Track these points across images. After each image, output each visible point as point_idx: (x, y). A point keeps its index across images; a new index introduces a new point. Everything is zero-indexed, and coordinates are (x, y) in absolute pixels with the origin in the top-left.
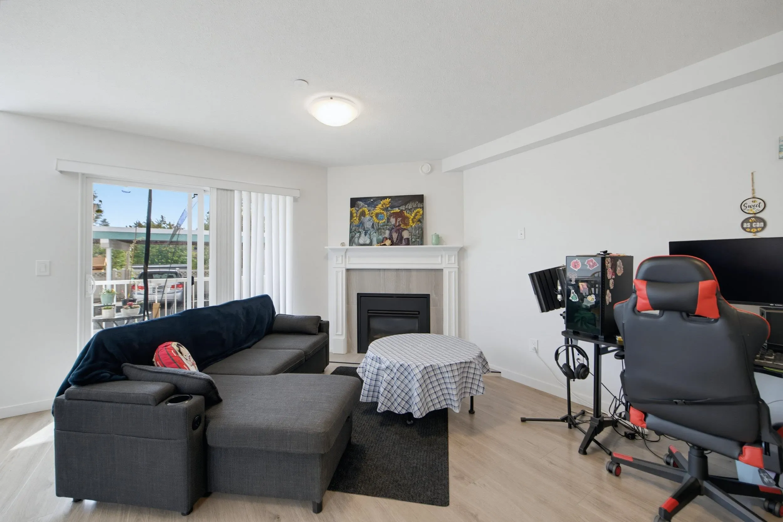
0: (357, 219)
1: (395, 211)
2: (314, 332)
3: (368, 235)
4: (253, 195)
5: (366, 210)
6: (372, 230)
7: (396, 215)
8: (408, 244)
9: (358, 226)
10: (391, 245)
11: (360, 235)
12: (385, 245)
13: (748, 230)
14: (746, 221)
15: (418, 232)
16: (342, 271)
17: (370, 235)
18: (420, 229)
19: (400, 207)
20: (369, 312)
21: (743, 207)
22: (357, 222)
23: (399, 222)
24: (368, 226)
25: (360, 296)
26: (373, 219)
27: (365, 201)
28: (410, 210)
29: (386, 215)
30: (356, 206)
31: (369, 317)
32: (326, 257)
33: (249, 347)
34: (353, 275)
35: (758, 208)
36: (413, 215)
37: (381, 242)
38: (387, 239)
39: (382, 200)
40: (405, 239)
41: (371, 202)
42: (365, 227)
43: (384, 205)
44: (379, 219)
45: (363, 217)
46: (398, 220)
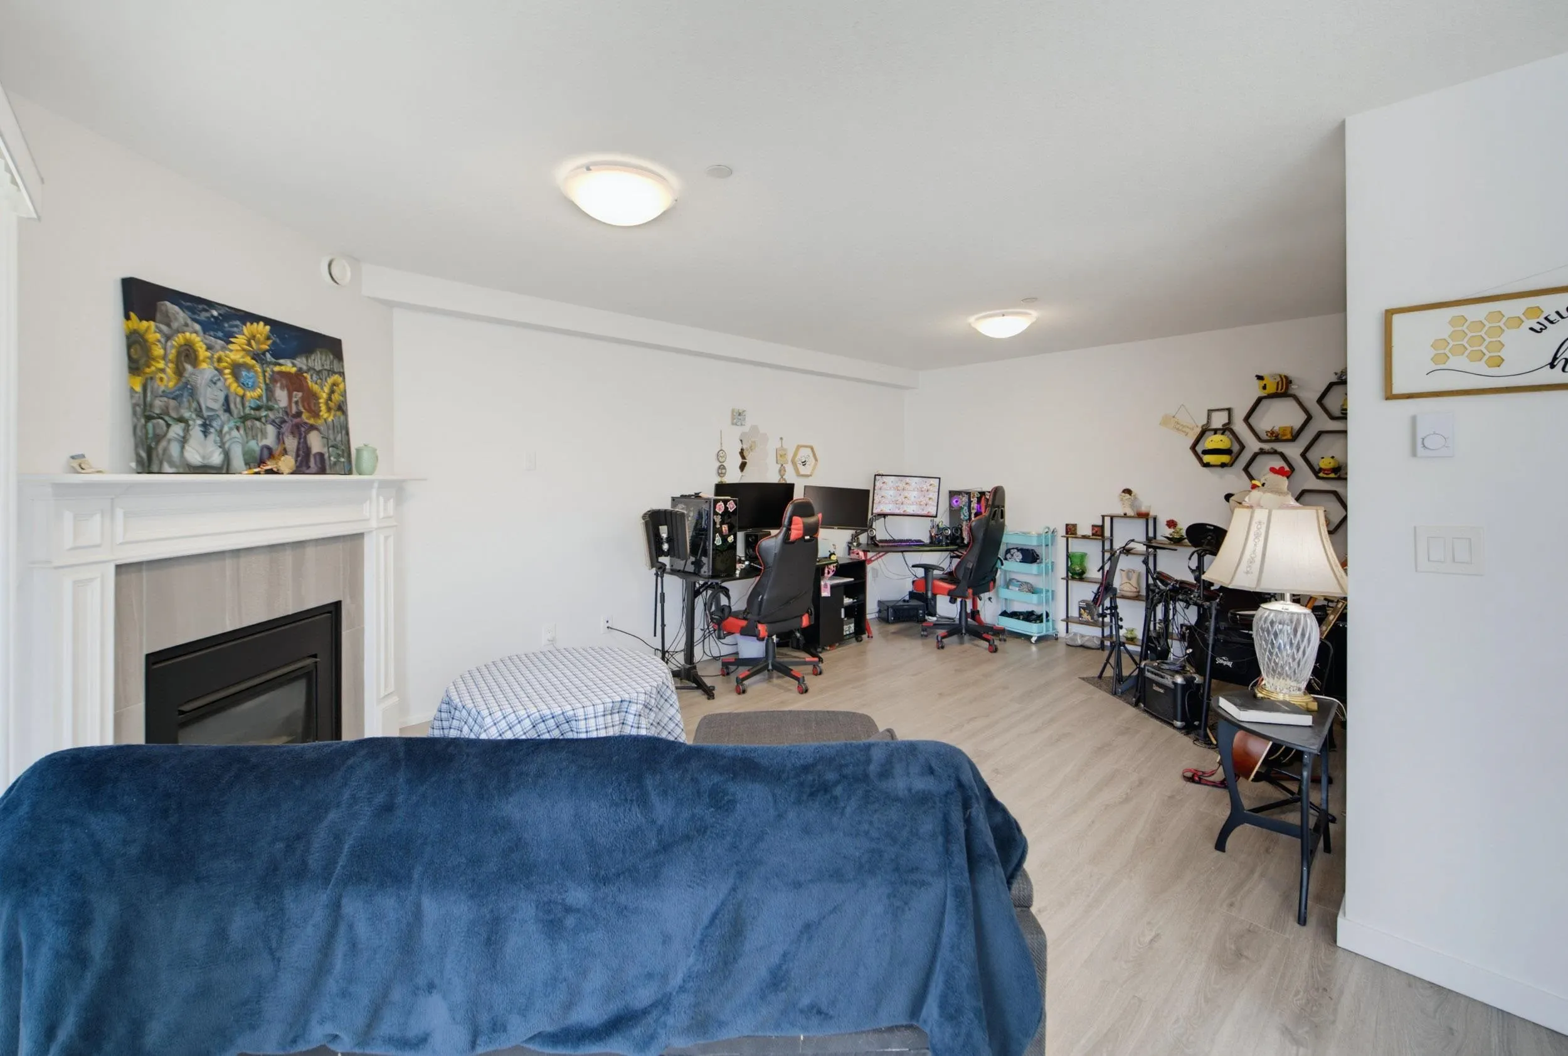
0: (169, 371)
1: (283, 369)
3: (213, 437)
5: (199, 341)
6: (224, 417)
8: (322, 471)
9: (177, 397)
11: (187, 430)
13: (720, 475)
15: (339, 437)
16: (103, 575)
17: (220, 433)
18: (342, 431)
19: (294, 358)
21: (717, 457)
22: (169, 380)
23: (297, 403)
24: (211, 404)
26: (226, 380)
27: (192, 310)
28: (317, 372)
30: (158, 316)
36: (326, 389)
38: (272, 451)
39: (246, 324)
40: (315, 455)
41: (213, 317)
42: (202, 401)
43: (253, 342)
44: (244, 385)
45: (189, 367)
46: (294, 399)
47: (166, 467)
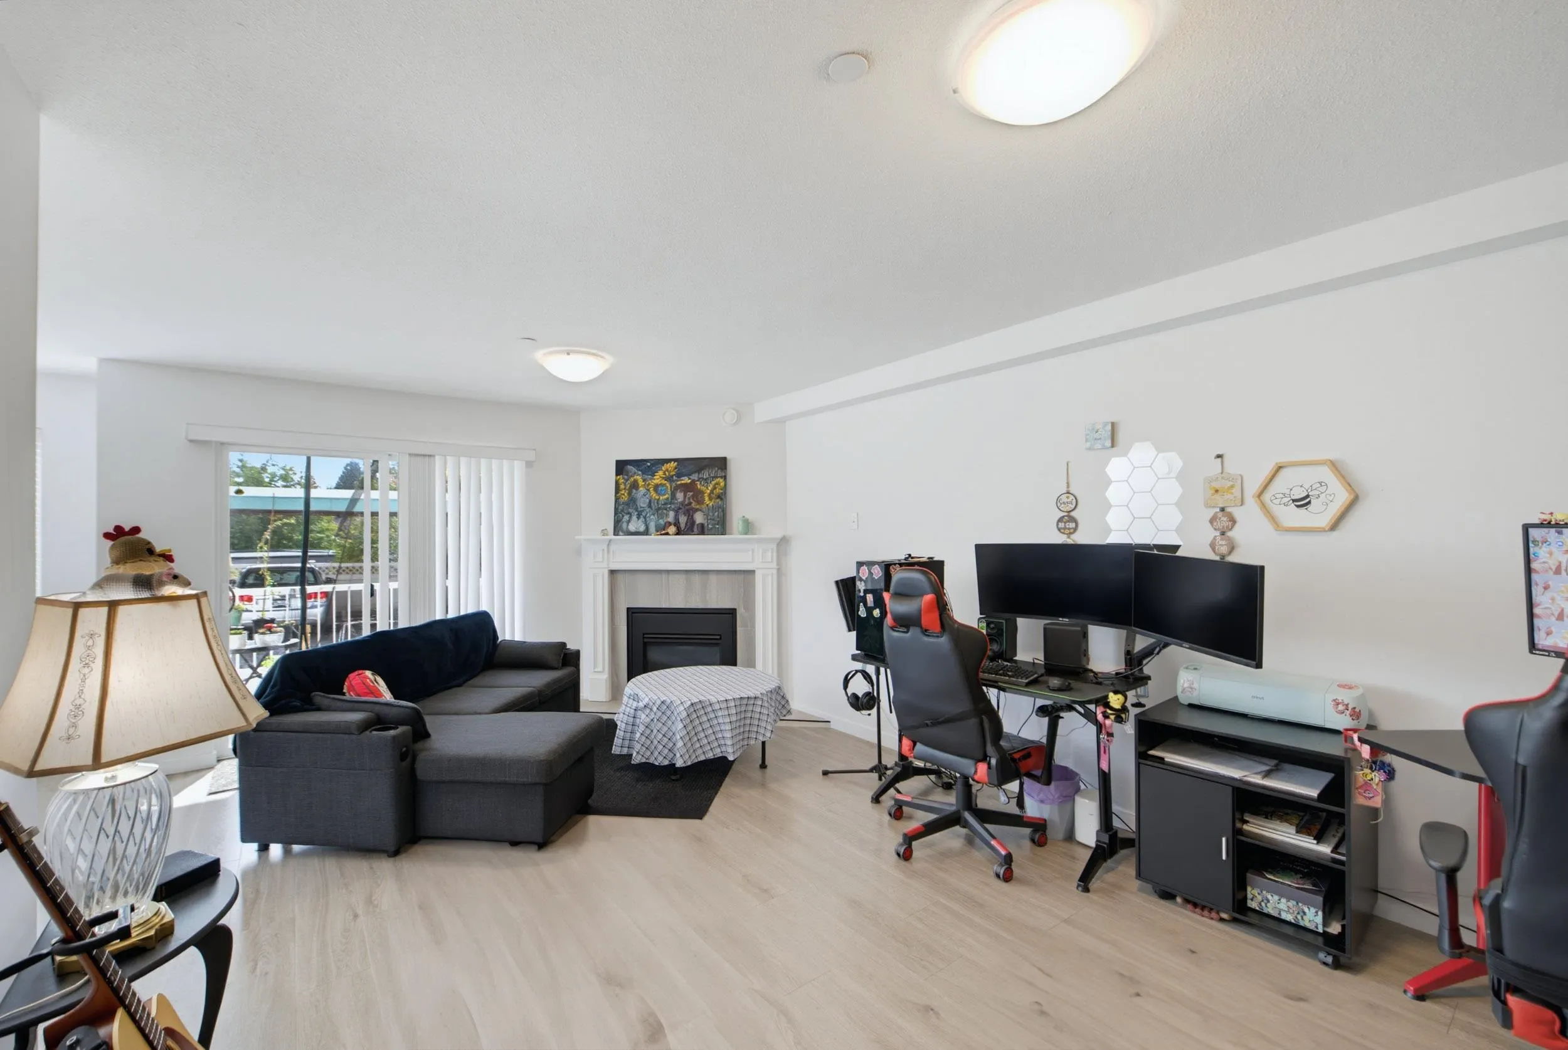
0: (626, 494)
1: (683, 482)
2: (556, 666)
3: (642, 519)
4: (463, 460)
5: (639, 478)
6: (648, 510)
7: (686, 488)
8: (702, 533)
9: (627, 504)
10: (677, 534)
11: (630, 517)
12: (667, 534)
13: (1062, 531)
14: (1060, 520)
15: (716, 514)
16: (603, 576)
17: (645, 519)
18: (720, 510)
19: (690, 475)
20: (645, 636)
21: (1059, 505)
22: (626, 497)
23: (689, 498)
24: (642, 505)
25: (631, 612)
26: (650, 493)
27: (638, 466)
28: (706, 479)
29: (669, 487)
30: (624, 473)
31: (645, 645)
32: (578, 552)
33: (460, 685)
34: (620, 578)
35: (1070, 505)
36: (710, 488)
37: (662, 530)
38: (670, 524)
39: (663, 465)
40: (698, 526)
41: (648, 466)
42: (638, 505)
43: (667, 473)
44: (659, 494)
45: (634, 491)
46: (688, 496)
47: (621, 533)
